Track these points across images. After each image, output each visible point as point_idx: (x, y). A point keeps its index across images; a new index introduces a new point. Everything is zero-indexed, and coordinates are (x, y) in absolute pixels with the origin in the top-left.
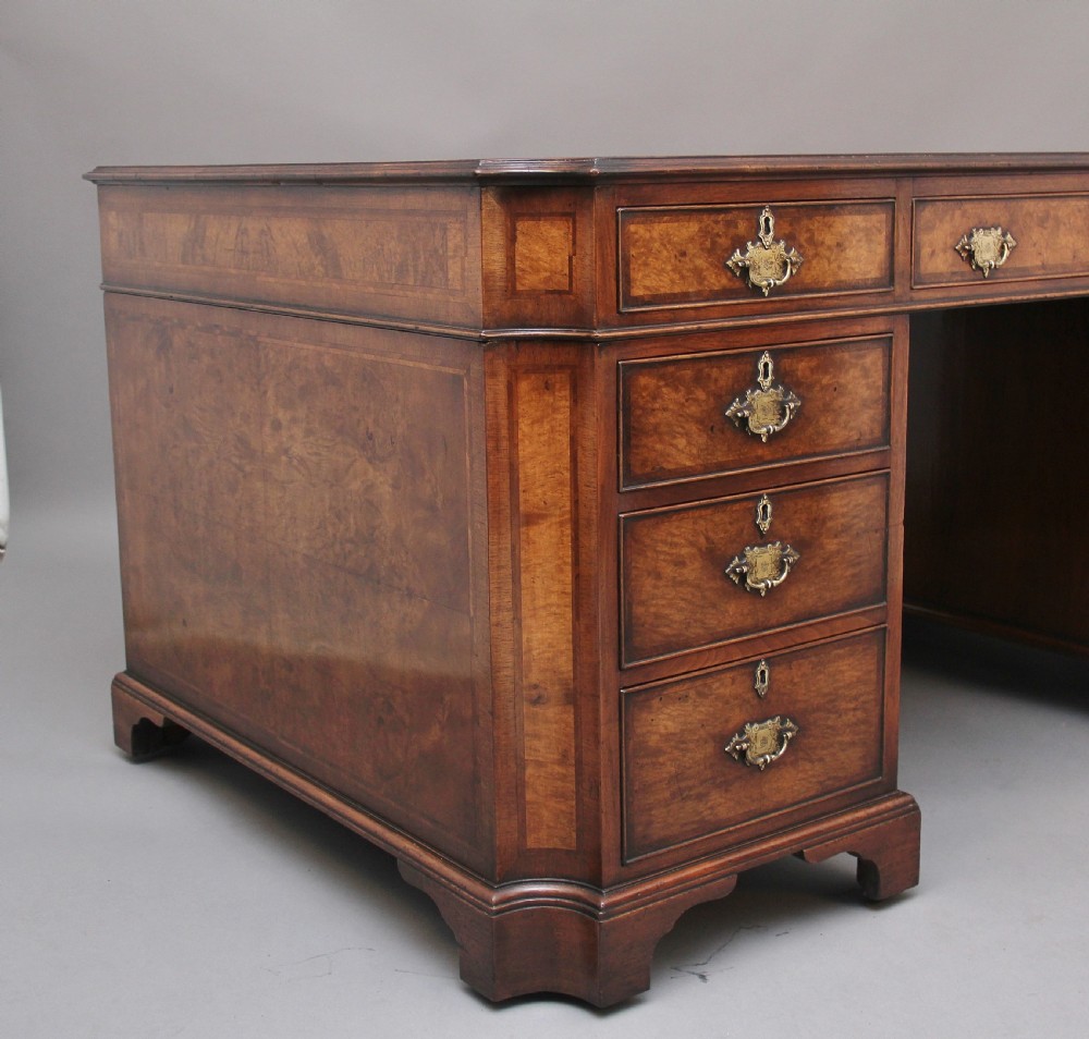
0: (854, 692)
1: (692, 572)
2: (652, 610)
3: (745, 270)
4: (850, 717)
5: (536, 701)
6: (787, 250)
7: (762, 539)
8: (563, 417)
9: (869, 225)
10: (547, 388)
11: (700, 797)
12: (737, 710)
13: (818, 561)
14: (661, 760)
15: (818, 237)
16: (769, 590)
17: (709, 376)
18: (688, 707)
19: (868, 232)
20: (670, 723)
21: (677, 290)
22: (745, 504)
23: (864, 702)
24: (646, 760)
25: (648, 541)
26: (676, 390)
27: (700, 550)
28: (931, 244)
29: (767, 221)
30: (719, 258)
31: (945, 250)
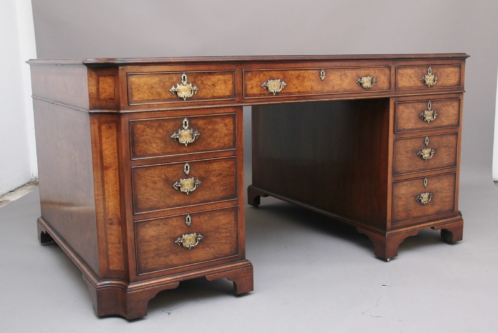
0: (226, 227)
1: (160, 185)
2: (145, 197)
3: (176, 93)
4: (225, 234)
5: (111, 224)
6: (193, 86)
7: (187, 177)
8: (115, 137)
9: (225, 78)
10: (110, 128)
12: (179, 230)
13: (209, 184)
14: (150, 244)
15: (205, 82)
16: (189, 193)
17: (164, 125)
18: (160, 227)
19: (225, 82)
20: (153, 233)
21: (151, 98)
22: (179, 165)
23: (230, 230)
24: (145, 243)
25: (142, 175)
26: (152, 129)
27: (163, 179)
28: (251, 85)
29: (184, 77)
30: (166, 89)
31: (257, 86)
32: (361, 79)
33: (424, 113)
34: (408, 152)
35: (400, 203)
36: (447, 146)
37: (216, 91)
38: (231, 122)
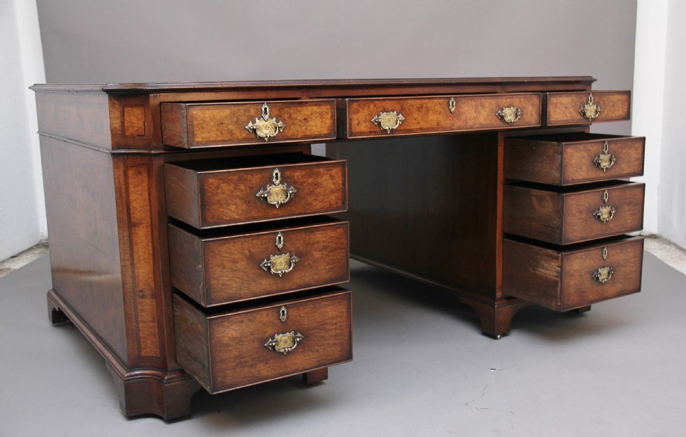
0: (334, 321)
1: (242, 265)
2: (221, 282)
3: (254, 130)
4: (333, 332)
6: (277, 121)
7: (279, 252)
9: (321, 110)
11: (252, 366)
12: (270, 328)
13: (310, 262)
14: (230, 349)
15: (294, 116)
16: (284, 274)
17: (246, 179)
18: (244, 325)
19: (321, 115)
20: (234, 333)
21: (219, 139)
22: (269, 236)
23: (341, 326)
24: (221, 349)
25: (217, 252)
26: (229, 185)
27: (245, 256)
28: (358, 119)
29: (265, 109)
30: (241, 125)
31: (365, 121)
32: (502, 110)
33: (599, 157)
34: (581, 212)
35: (572, 282)
36: (631, 203)
37: (309, 128)
38: (340, 173)
